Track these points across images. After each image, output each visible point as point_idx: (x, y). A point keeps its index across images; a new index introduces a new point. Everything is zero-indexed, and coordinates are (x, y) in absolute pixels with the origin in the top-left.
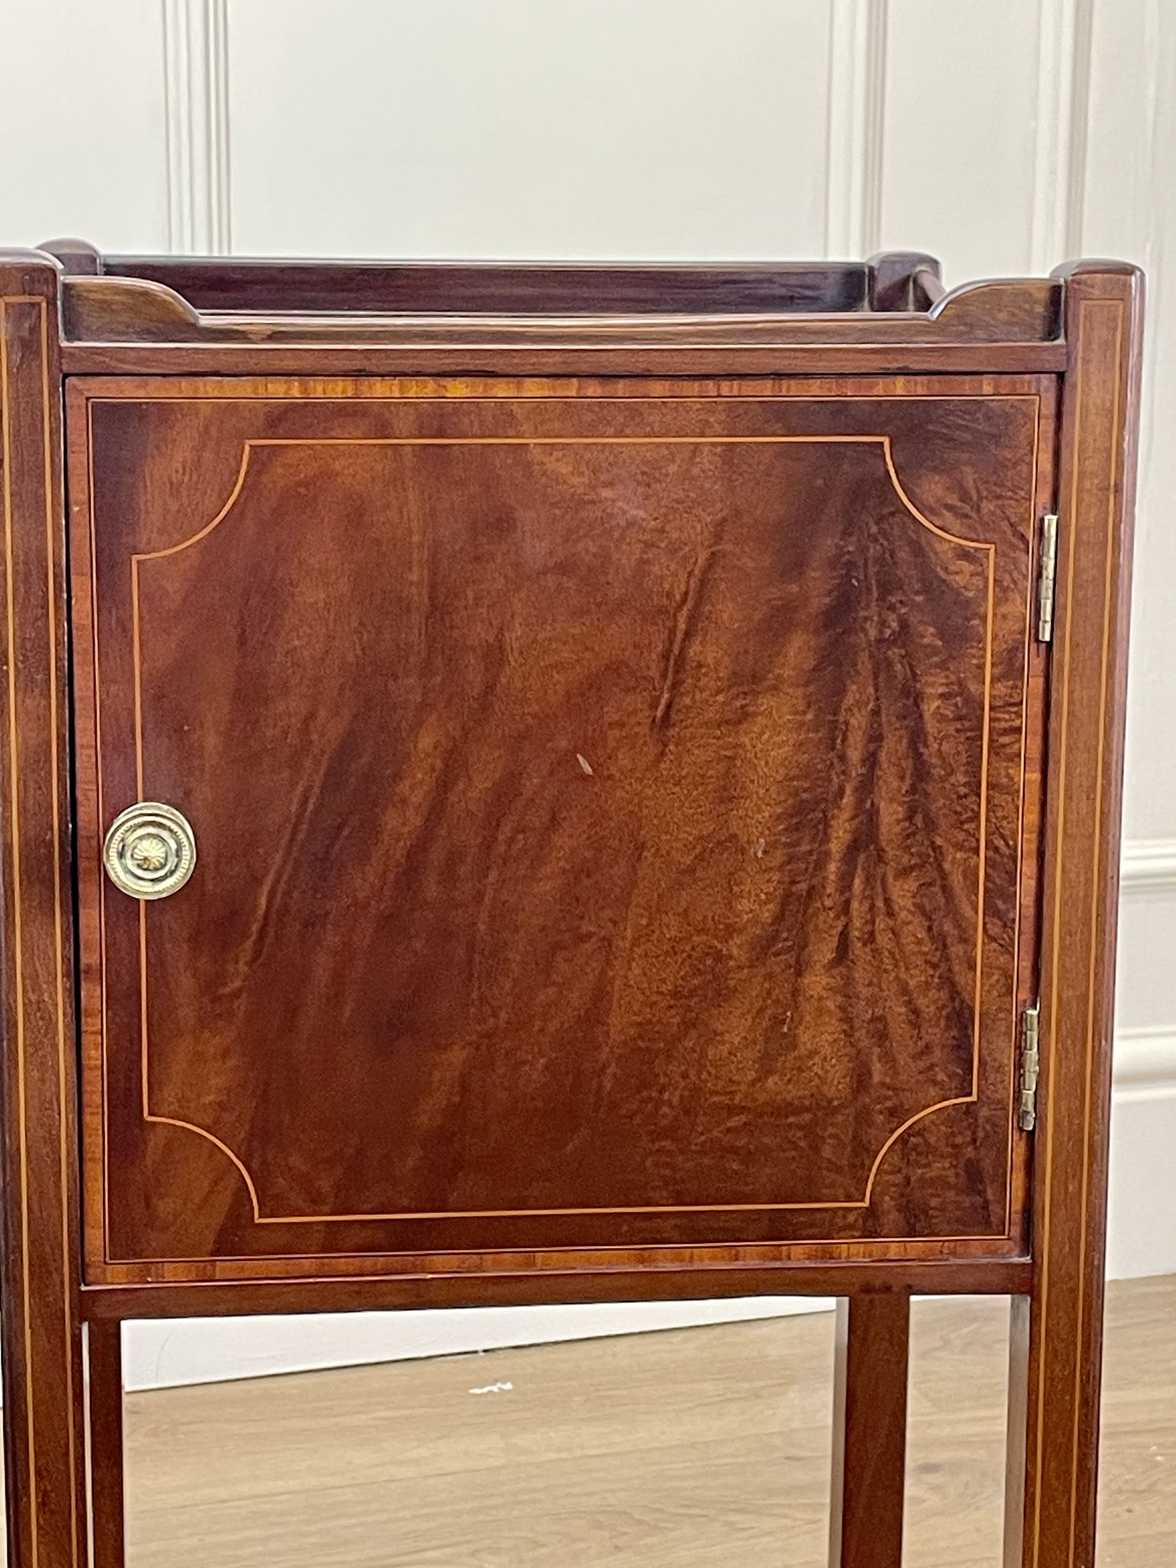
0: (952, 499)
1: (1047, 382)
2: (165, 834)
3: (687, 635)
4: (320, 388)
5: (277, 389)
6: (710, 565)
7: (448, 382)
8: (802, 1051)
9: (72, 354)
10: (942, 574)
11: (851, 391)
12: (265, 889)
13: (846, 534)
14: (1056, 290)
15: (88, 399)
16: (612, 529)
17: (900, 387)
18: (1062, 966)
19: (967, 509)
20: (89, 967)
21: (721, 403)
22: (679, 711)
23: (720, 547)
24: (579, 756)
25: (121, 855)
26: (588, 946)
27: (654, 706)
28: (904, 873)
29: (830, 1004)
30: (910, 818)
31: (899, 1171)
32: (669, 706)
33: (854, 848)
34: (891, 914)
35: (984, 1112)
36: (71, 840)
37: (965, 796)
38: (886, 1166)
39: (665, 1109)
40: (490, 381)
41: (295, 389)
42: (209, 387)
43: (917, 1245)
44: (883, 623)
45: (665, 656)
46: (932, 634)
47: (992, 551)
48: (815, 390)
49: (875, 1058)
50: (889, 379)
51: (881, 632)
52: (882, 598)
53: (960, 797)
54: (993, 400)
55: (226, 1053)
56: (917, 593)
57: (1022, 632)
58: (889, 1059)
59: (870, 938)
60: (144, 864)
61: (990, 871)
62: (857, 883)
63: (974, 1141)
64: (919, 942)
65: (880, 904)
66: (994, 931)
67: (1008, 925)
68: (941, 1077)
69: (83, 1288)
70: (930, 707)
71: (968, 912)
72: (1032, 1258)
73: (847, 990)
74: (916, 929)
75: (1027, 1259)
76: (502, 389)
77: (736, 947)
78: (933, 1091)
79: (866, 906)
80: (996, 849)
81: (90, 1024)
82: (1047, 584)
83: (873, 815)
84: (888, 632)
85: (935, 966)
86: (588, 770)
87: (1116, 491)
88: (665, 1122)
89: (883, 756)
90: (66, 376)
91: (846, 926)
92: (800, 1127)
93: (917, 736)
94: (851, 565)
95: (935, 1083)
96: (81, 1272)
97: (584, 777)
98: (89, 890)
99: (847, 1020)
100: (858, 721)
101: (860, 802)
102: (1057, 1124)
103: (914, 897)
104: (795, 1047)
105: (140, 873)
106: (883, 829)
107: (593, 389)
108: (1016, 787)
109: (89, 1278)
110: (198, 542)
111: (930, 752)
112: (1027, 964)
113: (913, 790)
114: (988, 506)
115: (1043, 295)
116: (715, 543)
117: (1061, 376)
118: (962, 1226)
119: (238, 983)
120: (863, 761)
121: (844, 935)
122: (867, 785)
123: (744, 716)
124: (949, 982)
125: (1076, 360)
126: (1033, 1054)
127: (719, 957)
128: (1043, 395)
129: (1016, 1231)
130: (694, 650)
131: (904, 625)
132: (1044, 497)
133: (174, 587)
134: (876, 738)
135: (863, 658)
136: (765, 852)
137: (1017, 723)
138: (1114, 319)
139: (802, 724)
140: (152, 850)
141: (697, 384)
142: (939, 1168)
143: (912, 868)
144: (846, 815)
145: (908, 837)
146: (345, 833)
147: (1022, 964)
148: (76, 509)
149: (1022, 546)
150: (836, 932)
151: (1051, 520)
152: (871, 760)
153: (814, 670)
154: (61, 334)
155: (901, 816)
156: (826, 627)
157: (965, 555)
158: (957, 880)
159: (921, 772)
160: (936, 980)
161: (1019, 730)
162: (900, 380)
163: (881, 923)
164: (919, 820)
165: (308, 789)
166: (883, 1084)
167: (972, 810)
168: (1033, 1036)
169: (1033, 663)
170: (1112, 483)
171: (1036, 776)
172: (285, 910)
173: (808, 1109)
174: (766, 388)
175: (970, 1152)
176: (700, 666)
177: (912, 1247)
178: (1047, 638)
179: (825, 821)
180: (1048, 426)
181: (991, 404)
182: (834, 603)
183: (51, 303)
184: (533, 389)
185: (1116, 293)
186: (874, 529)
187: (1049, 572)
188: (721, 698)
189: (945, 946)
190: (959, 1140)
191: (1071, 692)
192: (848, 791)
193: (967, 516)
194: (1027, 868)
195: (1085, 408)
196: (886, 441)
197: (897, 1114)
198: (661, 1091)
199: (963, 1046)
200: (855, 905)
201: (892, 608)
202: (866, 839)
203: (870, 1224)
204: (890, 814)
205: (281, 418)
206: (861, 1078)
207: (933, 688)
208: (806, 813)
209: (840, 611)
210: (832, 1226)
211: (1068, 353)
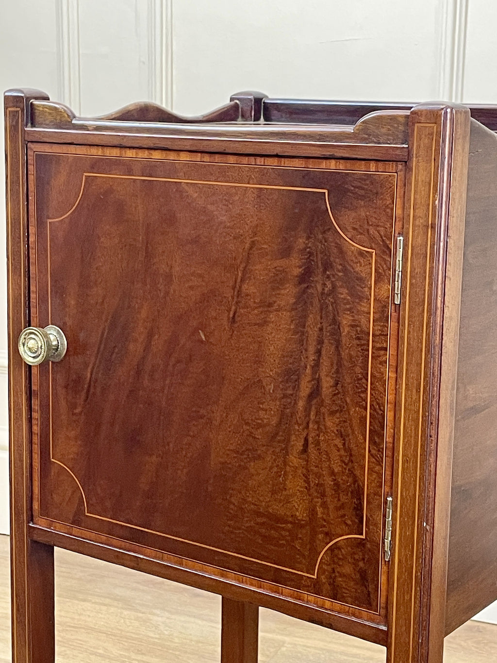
0: (356, 225)
1: (401, 166)
2: (37, 338)
3: (242, 280)
4: (108, 152)
5: (94, 151)
6: (251, 248)
7: (152, 152)
8: (288, 492)
9: (29, 133)
10: (351, 263)
12: (89, 370)
13: (308, 238)
14: (408, 116)
15: (34, 152)
16: (213, 225)
17: (332, 165)
18: (403, 478)
19: (363, 230)
21: (257, 168)
22: (239, 316)
23: (255, 238)
24: (200, 331)
25: (23, 345)
27: (229, 311)
28: (332, 413)
29: (300, 472)
30: (336, 384)
31: (330, 565)
32: (235, 313)
33: (311, 397)
34: (326, 431)
35: (368, 545)
37: (361, 379)
38: (323, 561)
39: (232, 506)
40: (168, 152)
41: (100, 152)
42: (72, 149)
43: (338, 604)
44: (324, 285)
45: (234, 288)
46: (346, 293)
47: (374, 253)
48: (298, 164)
49: (319, 504)
50: (328, 161)
51: (323, 289)
52: (324, 272)
53: (358, 380)
54: (375, 174)
55: (76, 438)
56: (339, 271)
57: (387, 297)
58: (324, 505)
59: (317, 444)
60: (31, 350)
61: (372, 420)
62: (312, 414)
63: (363, 559)
64: (339, 450)
65: (322, 428)
66: (374, 452)
67: (380, 451)
68: (350, 522)
69: (31, 525)
70: (346, 330)
72: (388, 629)
73: (307, 466)
75: (385, 628)
76: (172, 156)
78: (345, 528)
79: (316, 427)
80: (375, 410)
81: (34, 415)
82: (399, 274)
83: (319, 380)
84: (326, 290)
85: (346, 465)
86: (203, 338)
87: (432, 227)
89: (323, 352)
90: (28, 142)
91: (307, 435)
92: (286, 530)
93: (339, 346)
94: (311, 254)
95: (345, 524)
96: (30, 519)
97: (201, 341)
99: (307, 482)
100: (314, 333)
101: (313, 374)
102: (400, 561)
103: (337, 426)
104: (285, 489)
105: (30, 354)
106: (324, 389)
107: (207, 158)
108: (385, 378)
110: (69, 216)
111: (344, 354)
113: (337, 371)
114: (372, 230)
116: (254, 236)
117: (406, 163)
118: (357, 601)
119: (80, 409)
120: (315, 354)
121: (306, 440)
122: (317, 365)
123: (265, 323)
125: (413, 155)
126: (389, 521)
128: (399, 173)
129: (382, 612)
130: (245, 287)
131: (334, 287)
133: (60, 234)
134: (320, 343)
135: (316, 302)
137: (385, 345)
138: (432, 134)
139: (290, 330)
140: (33, 344)
141: (247, 158)
142: (348, 569)
143: (337, 411)
144: (307, 380)
145: (335, 395)
146: (117, 350)
147: (387, 472)
148: (30, 198)
149: (388, 252)
150: (303, 437)
151: (401, 240)
152: (318, 353)
153: (294, 303)
154: (27, 124)
155: (331, 384)
156: (300, 283)
157: (361, 253)
158: (355, 422)
159: (340, 364)
160: (347, 471)
161: (386, 349)
162: (333, 162)
163: (322, 437)
164: (339, 388)
165: (104, 329)
166: (322, 518)
167: (364, 387)
168: (390, 512)
169: (393, 314)
170: (430, 223)
172: (96, 380)
173: (290, 522)
174: (275, 162)
175: (361, 564)
176: (247, 295)
177: (335, 605)
178: (398, 302)
179: (299, 381)
181: (374, 177)
182: (303, 272)
183: (22, 113)
184: (184, 157)
186: (321, 236)
187: (399, 267)
188: (256, 312)
189: (351, 455)
190: (356, 557)
191: (409, 332)
192: (308, 367)
193: (363, 234)
195: (416, 181)
196: (326, 192)
197: (329, 536)
198: (231, 496)
200: (311, 425)
201: (328, 277)
202: (316, 392)
203: (316, 588)
204: (327, 383)
205: (96, 165)
206: (313, 512)
207: (346, 320)
208: (291, 376)
209: (305, 277)
210: (297, 583)
211: (409, 151)
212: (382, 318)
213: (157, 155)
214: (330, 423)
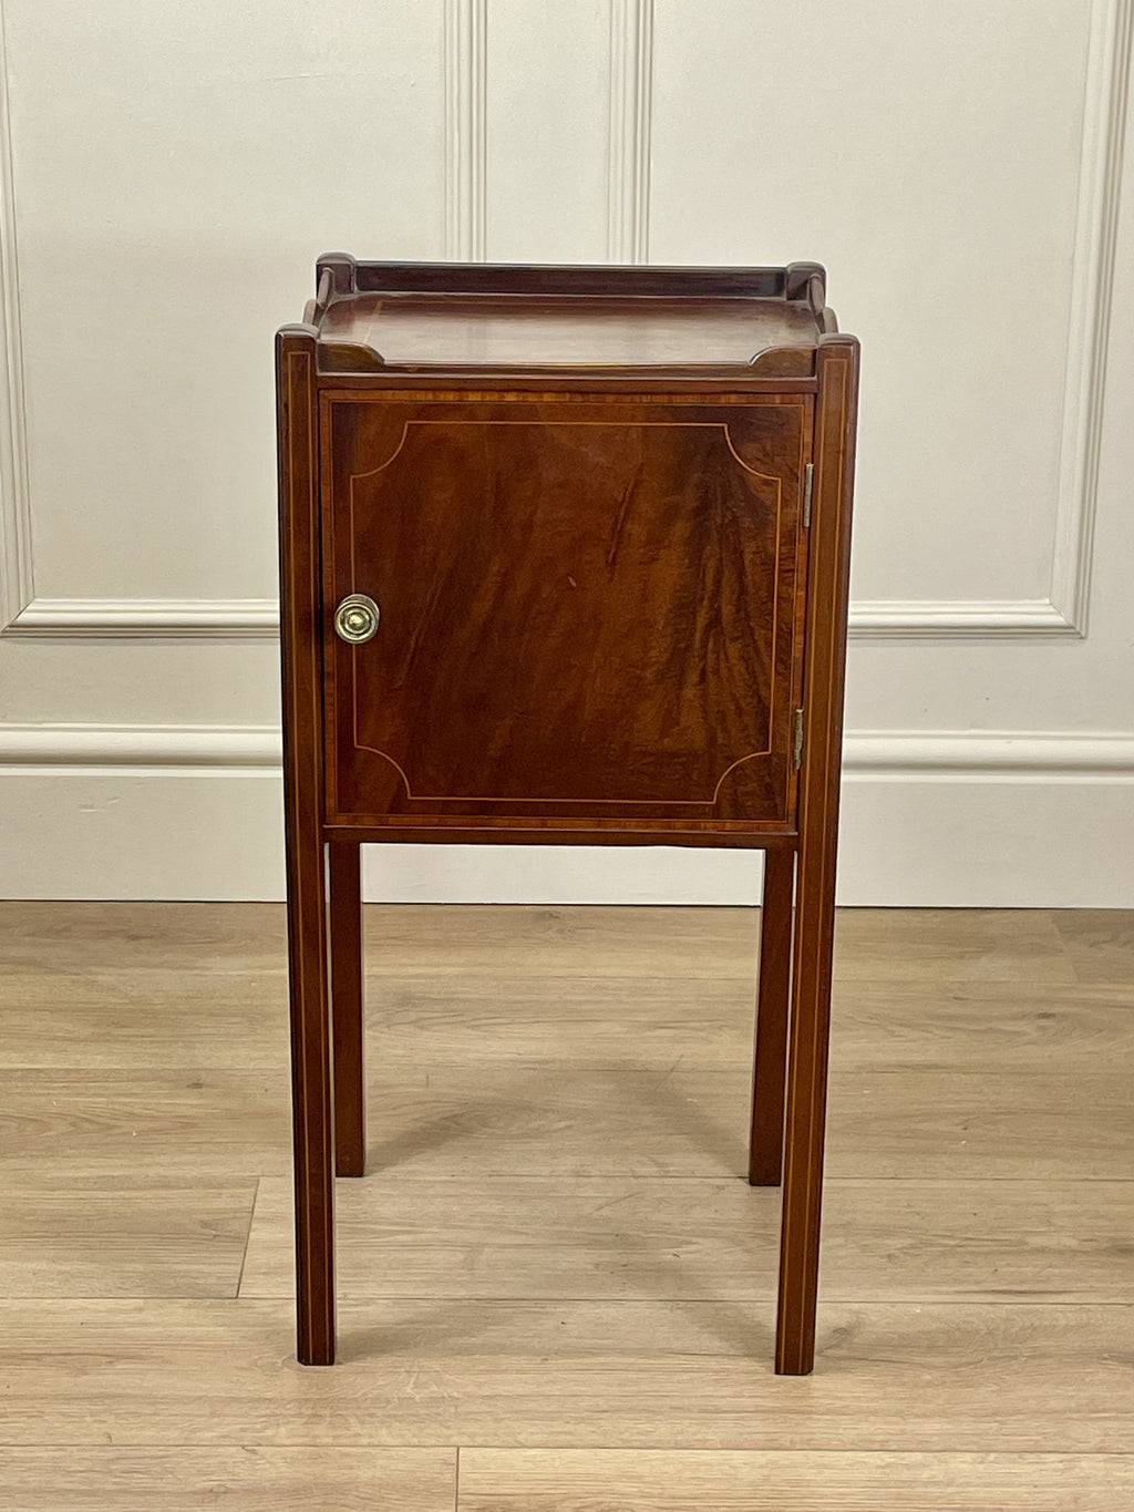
0: (760, 456)
1: (809, 398)
2: (364, 613)
3: (624, 520)
4: (442, 396)
5: (421, 397)
6: (635, 486)
7: (504, 394)
8: (682, 725)
9: (322, 379)
10: (754, 492)
11: (708, 402)
12: (414, 638)
13: (705, 471)
14: (815, 351)
15: (330, 400)
16: (587, 467)
17: (733, 398)
18: (815, 688)
19: (768, 461)
20: (329, 673)
21: (642, 406)
22: (620, 556)
23: (641, 477)
24: (570, 578)
25: (343, 623)
26: (574, 671)
27: (608, 552)
28: (734, 639)
29: (696, 704)
30: (738, 611)
31: (730, 788)
32: (615, 554)
33: (709, 627)
34: (727, 658)
35: (775, 759)
36: (320, 612)
37: (766, 602)
38: (724, 784)
39: (612, 753)
40: (525, 394)
41: (430, 396)
42: (389, 395)
43: (741, 824)
44: (724, 516)
45: (613, 529)
46: (749, 522)
47: (780, 481)
48: (692, 400)
49: (719, 731)
50: (727, 396)
51: (723, 521)
52: (724, 503)
53: (763, 603)
54: (780, 407)
55: (394, 717)
56: (741, 501)
57: (795, 521)
58: (725, 730)
59: (717, 672)
60: (353, 626)
61: (779, 640)
62: (711, 645)
63: (769, 774)
64: (741, 674)
65: (722, 656)
66: (781, 670)
67: (788, 667)
68: (753, 742)
69: (325, 826)
70: (748, 557)
71: (766, 660)
72: (799, 833)
73: (704, 696)
74: (739, 668)
75: (796, 834)
76: (532, 398)
77: (649, 674)
78: (749, 748)
79: (715, 656)
80: (782, 629)
81: (328, 700)
82: (808, 498)
83: (719, 610)
84: (726, 521)
85: (750, 687)
86: (574, 584)
87: (843, 453)
88: (612, 759)
89: (723, 581)
90: (319, 389)
91: (705, 665)
92: (680, 764)
93: (741, 573)
94: (707, 487)
95: (750, 744)
96: (323, 820)
97: (573, 589)
98: (328, 637)
99: (705, 712)
100: (712, 564)
101: (712, 606)
102: (811, 766)
103: (739, 652)
104: (678, 724)
105: (351, 630)
106: (724, 617)
107: (579, 398)
108: (792, 598)
109: (328, 820)
110: (382, 469)
111: (748, 580)
112: (798, 687)
113: (739, 598)
114: (777, 459)
115: (810, 355)
116: (639, 475)
117: (816, 395)
118: (764, 814)
119: (400, 683)
120: (713, 585)
121: (703, 671)
122: (716, 594)
123: (654, 559)
124: (757, 694)
125: (822, 387)
126: (800, 732)
127: (640, 679)
128: (806, 404)
129: (792, 819)
130: (628, 526)
131: (735, 517)
132: (807, 454)
133: (371, 491)
134: (719, 573)
135: (714, 533)
136: (663, 628)
137: (792, 567)
138: (842, 369)
139: (682, 565)
140: (357, 620)
141: (629, 397)
142: (752, 786)
143: (738, 638)
144: (704, 611)
145: (736, 622)
146: (453, 612)
147: (796, 687)
148: (323, 453)
149: (795, 480)
150: (699, 669)
151: (810, 466)
152: (718, 584)
153: (688, 538)
154: (318, 369)
155: (732, 612)
156: (695, 517)
157: (766, 482)
158: (761, 644)
159: (743, 591)
160: (750, 694)
161: (793, 570)
162: (733, 396)
163: (723, 665)
164: (742, 614)
165: (435, 590)
166: (723, 744)
167: (770, 610)
168: (800, 723)
169: (801, 536)
170: (842, 449)
171: (803, 593)
172: (424, 648)
173: (685, 755)
174: (665, 399)
175: (767, 779)
176: (630, 535)
177: (738, 825)
178: (807, 525)
179: (694, 614)
180: (810, 420)
181: (780, 409)
182: (699, 506)
183: (313, 357)
184: (547, 398)
185: (844, 355)
186: (719, 469)
187: (809, 492)
188: (641, 551)
189: (755, 677)
190: (762, 774)
191: (820, 552)
192: (706, 597)
193: (767, 464)
194: (798, 639)
195: (827, 412)
196: (726, 426)
197: (731, 759)
198: (611, 743)
199: (764, 728)
200: (709, 655)
201: (728, 509)
202: (715, 622)
203: (716, 813)
204: (727, 610)
205: (423, 411)
206: (712, 741)
207: (749, 549)
208: (684, 609)
209: (702, 510)
210: (697, 813)
211: (819, 384)
212: (789, 539)
213: (511, 397)
214: (733, 650)
